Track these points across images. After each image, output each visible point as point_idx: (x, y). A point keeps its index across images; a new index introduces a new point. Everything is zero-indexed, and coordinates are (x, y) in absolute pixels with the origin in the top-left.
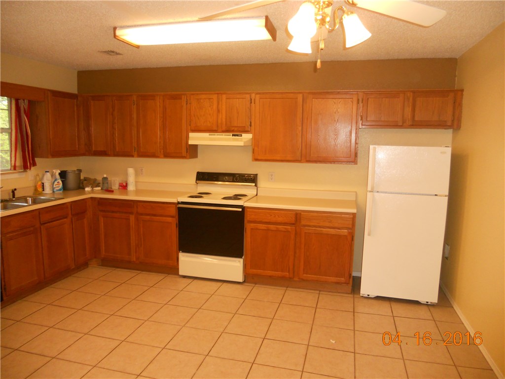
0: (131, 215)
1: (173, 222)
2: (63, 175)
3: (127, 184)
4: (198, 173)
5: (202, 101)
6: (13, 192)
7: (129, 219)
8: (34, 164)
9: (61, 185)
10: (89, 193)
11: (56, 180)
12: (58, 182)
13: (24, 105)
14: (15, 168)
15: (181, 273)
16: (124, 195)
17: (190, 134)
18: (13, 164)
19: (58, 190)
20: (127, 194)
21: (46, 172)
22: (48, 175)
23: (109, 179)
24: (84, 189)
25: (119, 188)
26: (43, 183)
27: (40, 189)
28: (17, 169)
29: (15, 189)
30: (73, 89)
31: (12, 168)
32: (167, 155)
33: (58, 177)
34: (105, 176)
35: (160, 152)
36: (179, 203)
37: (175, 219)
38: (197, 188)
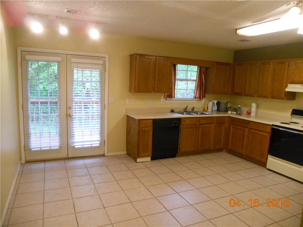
0: (246, 129)
1: (268, 136)
2: (218, 104)
3: (251, 112)
4: (294, 110)
5: (298, 64)
6: (193, 109)
7: (245, 131)
8: (204, 97)
9: (216, 108)
10: (229, 114)
11: (214, 105)
12: (215, 107)
13: (203, 70)
14: (195, 98)
15: (267, 167)
16: (248, 118)
17: (288, 85)
18: (195, 96)
19: (214, 111)
20: (250, 117)
21: (210, 101)
22: (211, 103)
23: (241, 108)
24: (228, 112)
25: (246, 114)
26: (208, 107)
27: (206, 109)
28: (197, 98)
29: (194, 107)
30: (231, 61)
31: (194, 98)
32: (273, 97)
33: (215, 104)
34: (239, 106)
35: (269, 95)
36: (273, 125)
37: (269, 134)
38: (291, 119)
